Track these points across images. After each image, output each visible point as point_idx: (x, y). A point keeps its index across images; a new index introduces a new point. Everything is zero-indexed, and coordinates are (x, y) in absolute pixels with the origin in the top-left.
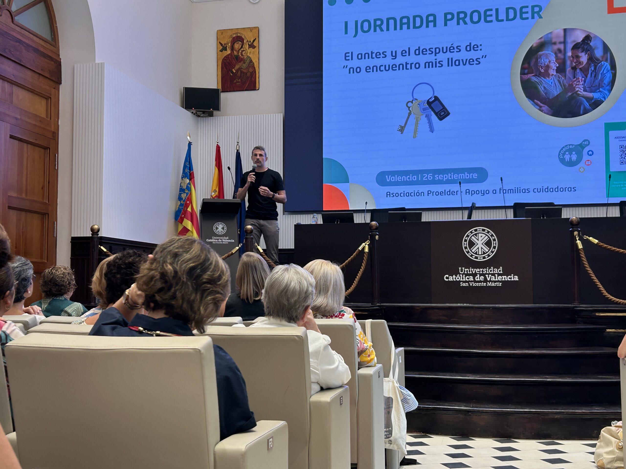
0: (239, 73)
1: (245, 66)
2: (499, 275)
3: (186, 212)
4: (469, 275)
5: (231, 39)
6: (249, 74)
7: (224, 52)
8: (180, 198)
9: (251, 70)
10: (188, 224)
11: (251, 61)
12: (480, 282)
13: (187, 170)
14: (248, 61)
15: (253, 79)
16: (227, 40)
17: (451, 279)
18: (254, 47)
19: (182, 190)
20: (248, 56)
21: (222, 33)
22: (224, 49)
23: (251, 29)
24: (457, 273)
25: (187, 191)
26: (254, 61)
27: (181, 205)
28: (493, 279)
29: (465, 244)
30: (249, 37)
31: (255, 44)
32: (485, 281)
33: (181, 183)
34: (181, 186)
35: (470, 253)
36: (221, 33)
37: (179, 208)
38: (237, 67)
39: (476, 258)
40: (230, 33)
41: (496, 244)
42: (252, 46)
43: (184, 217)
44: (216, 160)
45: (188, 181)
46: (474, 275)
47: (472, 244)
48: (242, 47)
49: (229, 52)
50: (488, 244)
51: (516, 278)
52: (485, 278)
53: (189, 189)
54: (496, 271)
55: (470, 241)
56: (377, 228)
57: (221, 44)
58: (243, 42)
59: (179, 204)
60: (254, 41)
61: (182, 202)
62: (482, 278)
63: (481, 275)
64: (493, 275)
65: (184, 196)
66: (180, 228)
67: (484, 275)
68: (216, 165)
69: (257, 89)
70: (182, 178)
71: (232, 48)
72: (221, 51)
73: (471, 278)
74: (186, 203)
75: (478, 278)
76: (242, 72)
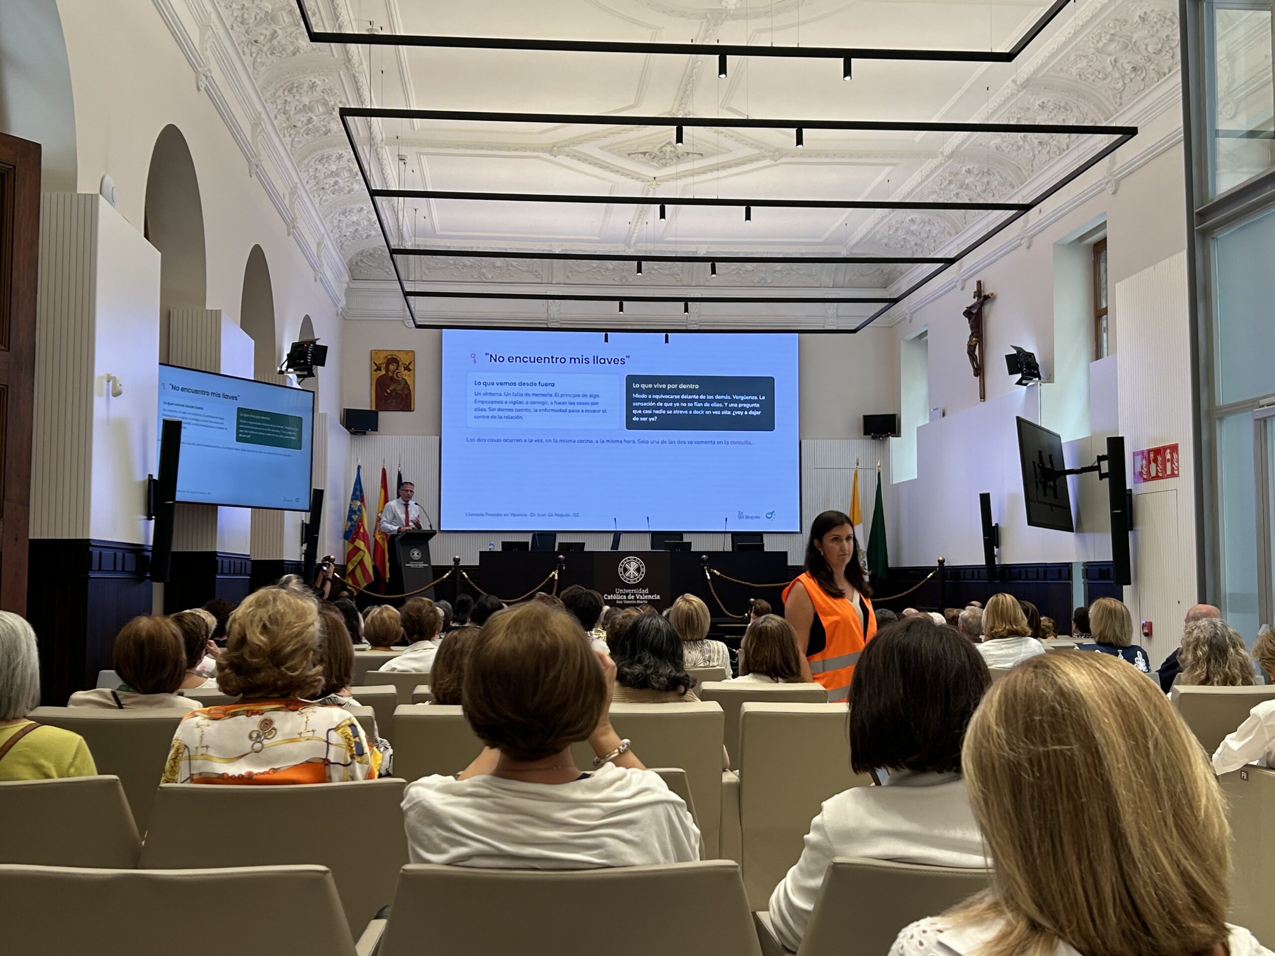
0: (394, 394)
1: (400, 387)
2: (646, 594)
3: (358, 533)
4: (623, 594)
5: (386, 360)
6: (404, 395)
7: (378, 372)
8: (350, 519)
9: (406, 392)
10: (361, 544)
11: (407, 383)
12: (631, 600)
13: (358, 493)
14: (403, 383)
15: (408, 401)
16: (380, 361)
17: (609, 598)
18: (410, 370)
19: (352, 511)
20: (403, 379)
21: (377, 354)
22: (379, 369)
23: (407, 352)
24: (614, 593)
25: (358, 513)
26: (409, 383)
27: (352, 526)
28: (641, 598)
29: (620, 570)
30: (404, 359)
31: (411, 367)
32: (635, 599)
33: (351, 505)
34: (350, 507)
35: (624, 577)
36: (374, 353)
37: (349, 529)
38: (392, 388)
39: (629, 581)
40: (384, 354)
41: (643, 570)
42: (407, 368)
43: (356, 538)
44: (382, 482)
45: (359, 503)
46: (627, 595)
47: (626, 570)
48: (397, 369)
49: (383, 372)
50: (638, 570)
51: (658, 597)
52: (635, 597)
53: (360, 510)
54: (644, 591)
55: (624, 568)
56: (564, 560)
57: (376, 364)
58: (398, 366)
59: (349, 524)
60: (409, 364)
61: (353, 523)
62: (633, 596)
63: (632, 595)
64: (641, 594)
65: (355, 517)
66: (351, 547)
67: (634, 594)
68: (382, 487)
69: (412, 408)
70: (352, 500)
71: (387, 369)
72: (375, 371)
73: (625, 597)
74: (358, 525)
75: (630, 597)
76: (396, 393)
